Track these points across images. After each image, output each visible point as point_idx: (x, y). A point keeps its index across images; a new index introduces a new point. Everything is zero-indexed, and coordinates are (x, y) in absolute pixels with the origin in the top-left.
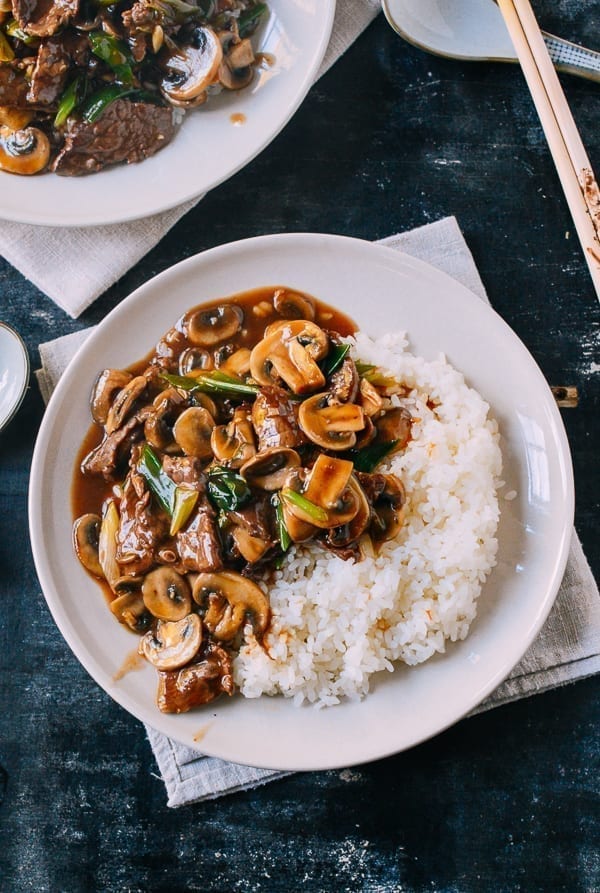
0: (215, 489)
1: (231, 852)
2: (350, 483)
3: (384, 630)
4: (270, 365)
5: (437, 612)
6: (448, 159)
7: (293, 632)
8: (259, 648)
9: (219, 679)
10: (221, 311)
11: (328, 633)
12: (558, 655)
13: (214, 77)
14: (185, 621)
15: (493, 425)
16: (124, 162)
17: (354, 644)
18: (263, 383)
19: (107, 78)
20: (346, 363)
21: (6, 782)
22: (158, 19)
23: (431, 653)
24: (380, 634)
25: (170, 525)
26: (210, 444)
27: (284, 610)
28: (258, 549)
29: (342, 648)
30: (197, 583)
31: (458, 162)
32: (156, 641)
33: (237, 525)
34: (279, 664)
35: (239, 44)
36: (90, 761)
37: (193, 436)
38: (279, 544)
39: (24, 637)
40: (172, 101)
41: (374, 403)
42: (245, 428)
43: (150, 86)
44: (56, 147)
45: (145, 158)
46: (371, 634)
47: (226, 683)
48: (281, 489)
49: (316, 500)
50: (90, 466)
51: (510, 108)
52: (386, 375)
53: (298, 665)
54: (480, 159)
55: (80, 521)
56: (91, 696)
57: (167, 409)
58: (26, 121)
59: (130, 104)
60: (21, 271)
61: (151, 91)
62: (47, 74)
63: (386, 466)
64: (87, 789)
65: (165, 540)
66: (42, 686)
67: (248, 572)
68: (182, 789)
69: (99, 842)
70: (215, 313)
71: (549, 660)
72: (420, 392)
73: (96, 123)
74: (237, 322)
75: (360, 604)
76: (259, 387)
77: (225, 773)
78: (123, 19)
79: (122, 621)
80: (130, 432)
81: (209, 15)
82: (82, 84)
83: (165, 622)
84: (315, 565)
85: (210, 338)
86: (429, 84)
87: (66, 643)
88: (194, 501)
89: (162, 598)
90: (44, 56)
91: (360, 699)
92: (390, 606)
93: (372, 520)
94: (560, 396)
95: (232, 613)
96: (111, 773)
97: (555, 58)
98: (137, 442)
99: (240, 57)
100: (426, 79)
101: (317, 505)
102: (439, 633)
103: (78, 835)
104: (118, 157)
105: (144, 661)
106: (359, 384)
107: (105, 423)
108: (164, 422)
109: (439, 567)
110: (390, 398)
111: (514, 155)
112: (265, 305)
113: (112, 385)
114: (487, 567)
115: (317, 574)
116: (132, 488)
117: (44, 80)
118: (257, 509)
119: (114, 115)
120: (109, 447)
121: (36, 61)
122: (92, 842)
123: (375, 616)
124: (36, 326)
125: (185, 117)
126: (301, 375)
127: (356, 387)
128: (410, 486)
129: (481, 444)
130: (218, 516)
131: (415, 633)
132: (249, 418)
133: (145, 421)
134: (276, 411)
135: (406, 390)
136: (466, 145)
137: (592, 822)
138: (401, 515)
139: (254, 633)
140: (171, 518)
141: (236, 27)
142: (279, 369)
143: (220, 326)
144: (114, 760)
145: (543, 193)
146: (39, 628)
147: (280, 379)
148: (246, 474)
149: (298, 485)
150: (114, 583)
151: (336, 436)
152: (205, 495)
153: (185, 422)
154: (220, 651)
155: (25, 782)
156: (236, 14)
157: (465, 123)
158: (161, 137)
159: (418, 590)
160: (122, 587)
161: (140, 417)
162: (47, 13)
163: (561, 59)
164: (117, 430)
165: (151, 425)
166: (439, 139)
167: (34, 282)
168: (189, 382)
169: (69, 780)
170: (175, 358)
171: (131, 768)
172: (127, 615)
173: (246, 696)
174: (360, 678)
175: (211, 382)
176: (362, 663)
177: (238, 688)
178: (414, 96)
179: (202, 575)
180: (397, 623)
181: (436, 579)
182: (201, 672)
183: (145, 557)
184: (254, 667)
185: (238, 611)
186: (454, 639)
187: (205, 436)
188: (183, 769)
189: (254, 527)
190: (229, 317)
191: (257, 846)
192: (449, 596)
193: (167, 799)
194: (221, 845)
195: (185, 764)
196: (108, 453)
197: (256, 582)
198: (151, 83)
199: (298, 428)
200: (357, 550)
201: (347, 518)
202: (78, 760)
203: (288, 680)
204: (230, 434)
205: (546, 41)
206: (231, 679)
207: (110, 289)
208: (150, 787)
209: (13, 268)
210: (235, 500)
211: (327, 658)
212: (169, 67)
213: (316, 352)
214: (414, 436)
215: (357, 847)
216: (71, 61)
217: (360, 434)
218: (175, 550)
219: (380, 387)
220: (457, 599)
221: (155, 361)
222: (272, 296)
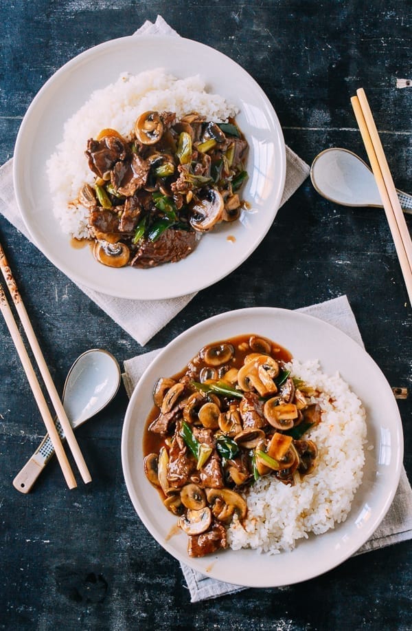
0: (220, 447)
1: (222, 625)
2: (291, 447)
3: (304, 517)
4: (249, 380)
5: (331, 510)
6: (343, 261)
7: (258, 519)
8: (240, 526)
9: (220, 540)
10: (222, 347)
11: (276, 520)
12: (391, 529)
13: (219, 218)
14: (201, 510)
15: (363, 411)
16: (169, 262)
17: (289, 525)
18: (245, 390)
19: (161, 215)
20: (288, 381)
21: (106, 588)
22: (190, 187)
23: (328, 529)
24: (302, 520)
25: (197, 463)
26: (218, 423)
27: (254, 508)
28: (242, 478)
29: (282, 526)
30: (209, 492)
31: (348, 262)
32: (187, 520)
33: (231, 466)
34: (251, 534)
35: (232, 197)
36: (151, 578)
37: (209, 417)
38: (253, 476)
39: (116, 514)
40: (196, 229)
41: (303, 402)
42: (236, 415)
43: (184, 220)
44: (133, 253)
45: (180, 259)
46: (298, 520)
47: (223, 542)
48: (255, 448)
49: (273, 456)
50: (153, 429)
51: (378, 231)
52: (308, 386)
53: (260, 535)
54: (360, 261)
55: (147, 457)
56: (151, 545)
57: (195, 403)
58: (117, 239)
59: (173, 231)
60: (113, 318)
61: (184, 223)
62: (129, 216)
63: (307, 436)
64: (149, 592)
65: (194, 471)
66: (125, 539)
67: (236, 489)
68: (198, 594)
69: (155, 619)
70: (219, 349)
71: (387, 532)
72: (326, 394)
73: (156, 242)
74: (230, 354)
75: (293, 506)
76: (242, 392)
77: (220, 586)
78: (171, 187)
79: (170, 510)
80: (175, 414)
81: (217, 181)
82: (148, 220)
83: (191, 510)
84: (270, 484)
85: (216, 362)
86: (334, 217)
87: (139, 517)
88: (210, 453)
89: (191, 498)
90: (128, 206)
91: (290, 551)
92: (308, 507)
93: (301, 464)
94: (398, 392)
95: (227, 509)
96: (162, 584)
97: (404, 205)
98: (179, 419)
99: (233, 205)
100: (333, 214)
101: (273, 458)
102: (332, 519)
103: (144, 615)
104: (166, 259)
105: (180, 529)
106: (295, 392)
107: (161, 406)
108: (194, 411)
109: (333, 488)
110: (310, 398)
111: (379, 259)
112: (245, 345)
113: (165, 387)
114: (357, 485)
115: (271, 488)
116: (176, 444)
117: (127, 219)
118: (242, 458)
119: (165, 238)
120: (164, 420)
121: (124, 208)
122: (151, 619)
123: (300, 511)
124: (120, 348)
125: (202, 236)
126: (265, 387)
127: (293, 395)
128: (320, 446)
129: (357, 424)
130: (222, 461)
131: (320, 519)
132: (238, 409)
133: (183, 408)
134: (253, 408)
135: (318, 393)
136: (353, 253)
137: (406, 613)
138: (315, 462)
139: (238, 519)
140: (197, 461)
141: (230, 187)
142: (253, 382)
143: (222, 356)
144: (163, 577)
145: (394, 280)
146: (124, 509)
147: (254, 387)
148: (237, 441)
149: (264, 448)
150: (166, 491)
151: (283, 422)
152: (215, 450)
153: (204, 410)
154: (221, 527)
155: (116, 588)
156: (230, 179)
157: (353, 240)
158: (190, 248)
159: (322, 498)
160: (170, 493)
161: (180, 406)
162: (129, 182)
163: (407, 206)
164: (168, 413)
165: (187, 411)
166: (339, 249)
167: (120, 325)
168: (206, 388)
169: (139, 587)
170: (198, 372)
171: (171, 582)
172: (172, 507)
173: (233, 549)
174: (292, 542)
175: (218, 389)
176: (293, 534)
177: (229, 545)
178: (325, 224)
179: (212, 490)
180: (310, 514)
181: (331, 493)
182: (211, 536)
183: (183, 478)
184: (237, 535)
185: (230, 508)
186: (339, 522)
187: (215, 418)
188: (198, 583)
189: (241, 468)
190: (226, 351)
191: (236, 622)
192: (338, 501)
193: (191, 598)
194: (217, 621)
195: (200, 581)
196: (164, 424)
197: (240, 494)
198: (185, 218)
199: (263, 417)
200: (292, 479)
201: (288, 466)
202: (144, 577)
203: (255, 542)
204: (228, 418)
205: (399, 195)
206: (226, 541)
207: (161, 330)
208: (181, 591)
209: (108, 316)
210: (231, 454)
211: (275, 531)
212: (195, 210)
213: (273, 375)
214: (322, 420)
215: (286, 623)
216: (142, 209)
217: (295, 420)
218: (199, 477)
219: (305, 393)
220: (342, 502)
221: (187, 373)
222: (249, 340)
